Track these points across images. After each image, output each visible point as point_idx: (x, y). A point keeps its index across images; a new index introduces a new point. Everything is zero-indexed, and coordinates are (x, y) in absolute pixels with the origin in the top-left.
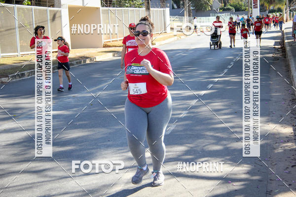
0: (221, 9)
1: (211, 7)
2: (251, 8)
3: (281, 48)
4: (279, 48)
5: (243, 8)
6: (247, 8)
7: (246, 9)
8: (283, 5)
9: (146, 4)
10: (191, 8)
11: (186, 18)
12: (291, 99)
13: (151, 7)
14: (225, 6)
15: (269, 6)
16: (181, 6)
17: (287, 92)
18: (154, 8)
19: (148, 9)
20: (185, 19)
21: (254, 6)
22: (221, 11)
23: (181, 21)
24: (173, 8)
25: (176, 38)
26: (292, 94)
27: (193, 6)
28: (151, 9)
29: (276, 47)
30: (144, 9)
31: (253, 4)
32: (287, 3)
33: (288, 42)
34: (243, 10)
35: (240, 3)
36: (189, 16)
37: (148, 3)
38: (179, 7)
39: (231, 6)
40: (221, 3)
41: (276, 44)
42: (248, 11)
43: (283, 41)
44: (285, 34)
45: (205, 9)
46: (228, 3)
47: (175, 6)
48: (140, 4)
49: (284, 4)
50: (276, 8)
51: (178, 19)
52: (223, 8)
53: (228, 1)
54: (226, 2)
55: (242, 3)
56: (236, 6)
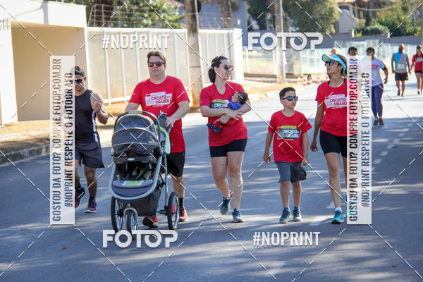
0: (358, 31)
1: (336, 25)
5: (409, 29)
6: (419, 28)
7: (415, 32)
9: (188, 19)
10: (291, 29)
13: (201, 27)
14: (367, 24)
16: (268, 25)
18: (208, 28)
19: (193, 30)
20: (278, 54)
22: (359, 35)
23: (268, 58)
24: (250, 28)
25: (256, 95)
27: (295, 25)
28: (200, 31)
30: (184, 30)
34: (408, 34)
35: (403, 17)
37: (194, 17)
38: (262, 27)
39: (381, 23)
40: (359, 18)
42: (421, 36)
45: (323, 30)
46: (375, 16)
47: (254, 24)
48: (176, 21)
51: (261, 54)
52: (362, 29)
53: (374, 13)
54: (371, 15)
55: (407, 18)
56: (394, 24)
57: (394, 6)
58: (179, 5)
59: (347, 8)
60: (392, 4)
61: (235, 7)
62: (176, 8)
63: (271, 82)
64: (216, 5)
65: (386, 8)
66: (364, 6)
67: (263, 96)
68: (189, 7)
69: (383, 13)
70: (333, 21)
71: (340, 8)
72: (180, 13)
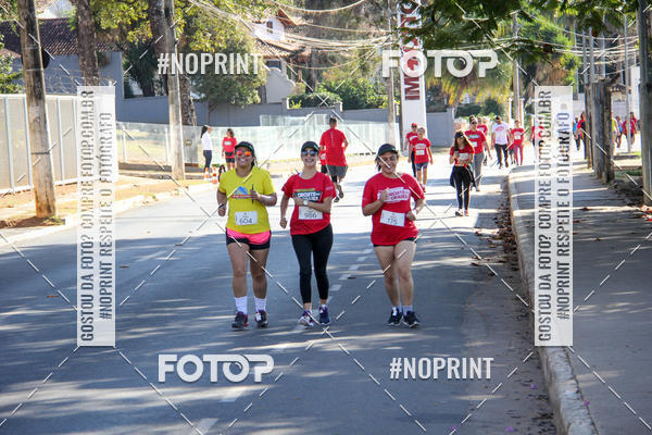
0: (295, 100)
1: (262, 90)
2: (399, 98)
3: (502, 236)
4: (494, 237)
5: (371, 98)
6: (385, 98)
7: (380, 103)
8: (503, 91)
9: (27, 78)
10: (193, 96)
11: (174, 131)
12: (536, 413)
13: (49, 91)
14: (308, 90)
15: (459, 94)
16: (158, 90)
17: (522, 389)
18: (61, 92)
19: (37, 96)
20: (173, 134)
21: (407, 90)
22: (297, 106)
23: (158, 140)
24: (128, 94)
25: (139, 199)
26: (541, 397)
27: (198, 90)
28: (48, 97)
29: (485, 231)
30: (22, 96)
31: (404, 87)
32: (518, 83)
33: (523, 217)
34: (370, 106)
35: (361, 81)
36: (185, 123)
37: (37, 75)
38: (148, 92)
39: (330, 89)
40: (297, 79)
41: (483, 221)
42: (389, 110)
43: (508, 214)
44: (513, 190)
45: (242, 98)
46: (320, 77)
47: (136, 89)
48: (9, 81)
49: (508, 87)
50: (481, 98)
51: (145, 134)
52: (301, 98)
53: (319, 74)
54: (314, 76)
55: (368, 81)
56: (348, 90)
57: (348, 63)
58: (14, 56)
59: (278, 65)
60: (345, 59)
61: (104, 61)
62: (8, 60)
63: (163, 178)
64: (74, 57)
65: (336, 66)
66: (303, 62)
67: (150, 199)
68: (29, 59)
69: (332, 75)
70: (258, 84)
71: (268, 64)
72: (15, 69)
